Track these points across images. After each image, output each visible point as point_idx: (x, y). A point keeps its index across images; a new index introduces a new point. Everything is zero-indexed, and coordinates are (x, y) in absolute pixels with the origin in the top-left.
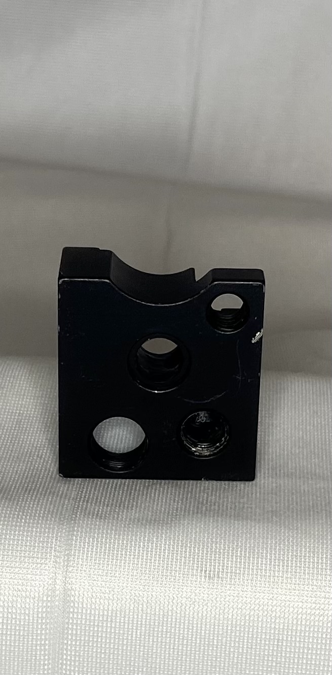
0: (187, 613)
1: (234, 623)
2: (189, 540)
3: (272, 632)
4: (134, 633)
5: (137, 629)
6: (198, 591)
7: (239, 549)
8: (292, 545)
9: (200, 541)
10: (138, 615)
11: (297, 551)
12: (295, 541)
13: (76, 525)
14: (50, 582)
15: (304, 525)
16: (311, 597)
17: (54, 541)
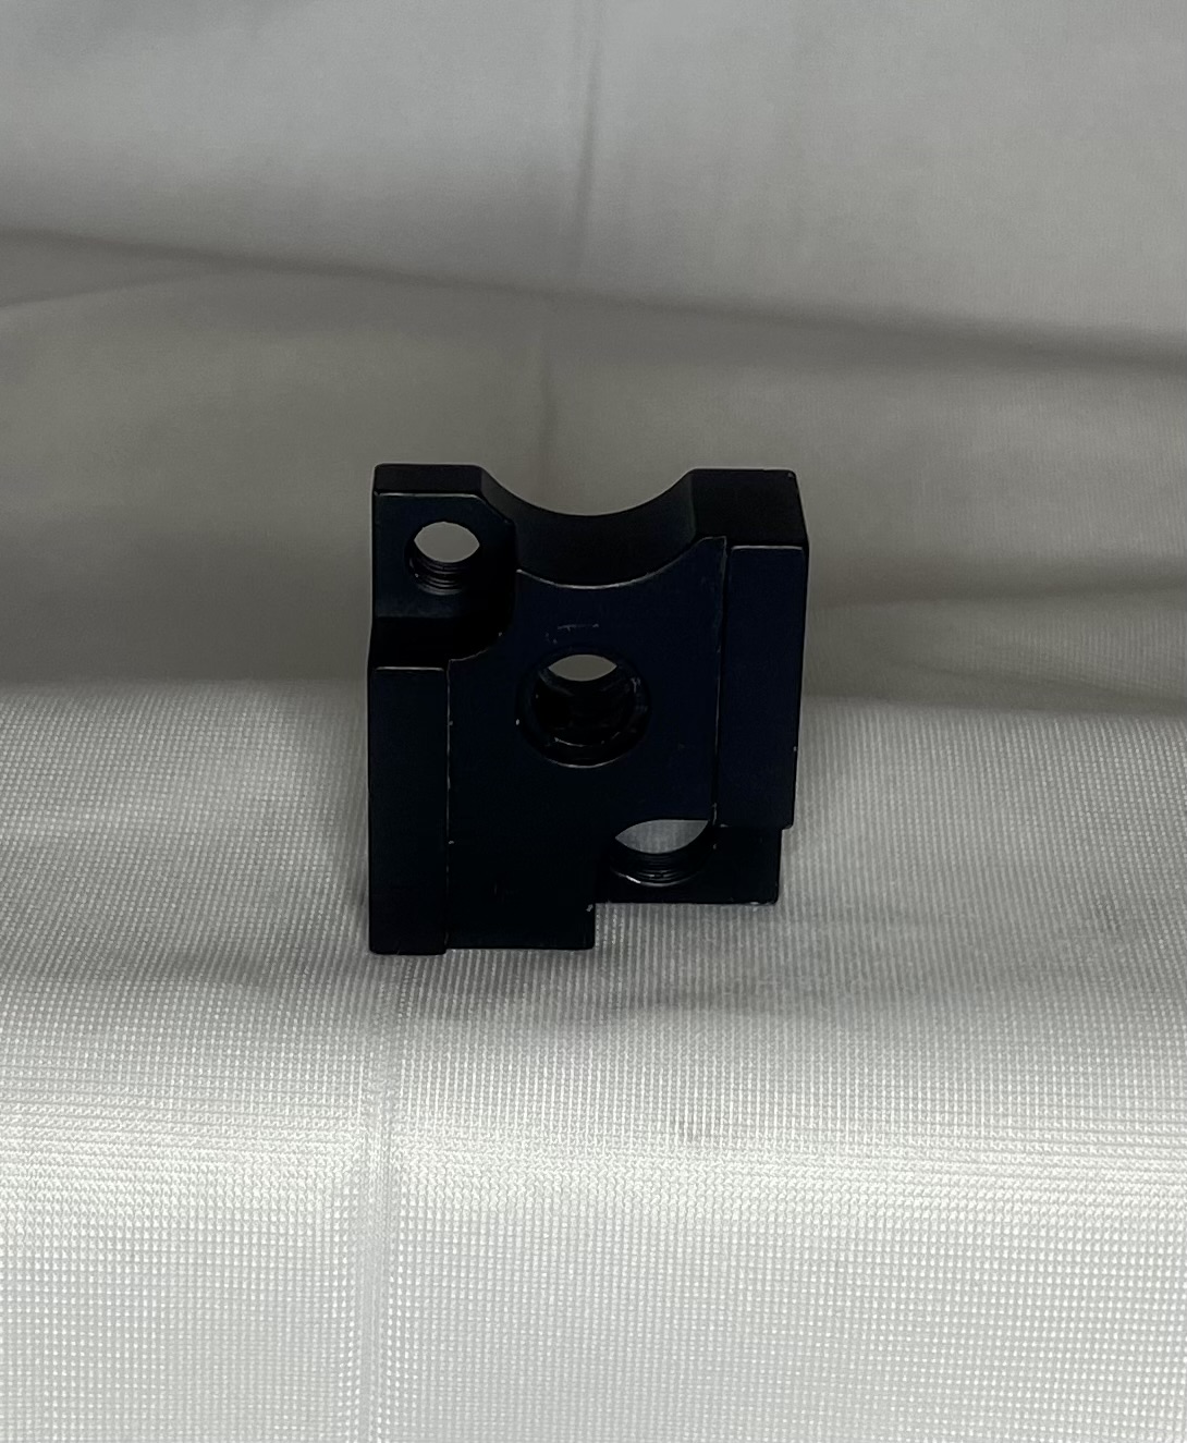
0: (645, 1212)
1: (744, 1230)
2: (644, 1060)
4: (536, 1258)
6: (666, 1165)
7: (750, 1076)
8: (860, 1064)
9: (667, 1060)
10: (542, 1220)
11: (870, 1075)
12: (865, 1054)
13: (406, 1034)
14: (357, 1156)
15: (882, 1020)
16: (902, 1170)
17: (361, 1069)
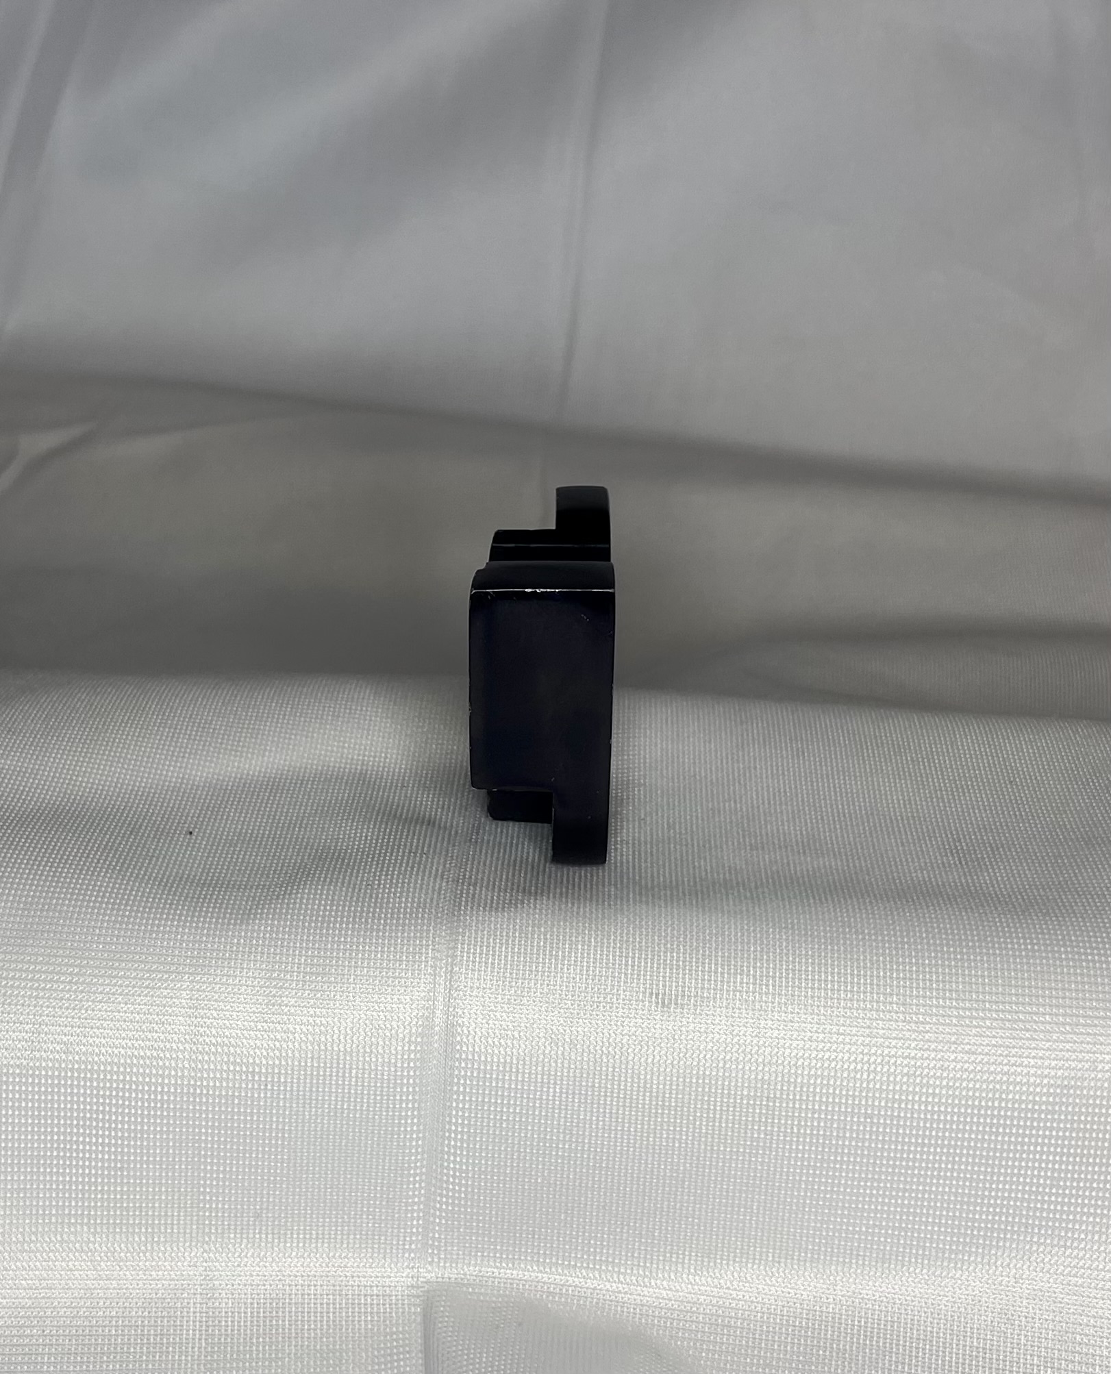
3: (759, 1085)
5: (555, 1083)
6: (646, 1024)
7: (707, 961)
17: (430, 951)
